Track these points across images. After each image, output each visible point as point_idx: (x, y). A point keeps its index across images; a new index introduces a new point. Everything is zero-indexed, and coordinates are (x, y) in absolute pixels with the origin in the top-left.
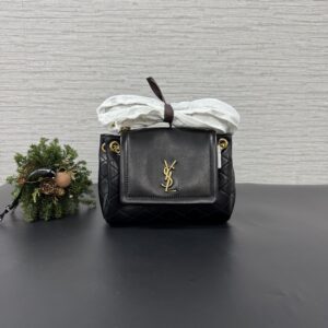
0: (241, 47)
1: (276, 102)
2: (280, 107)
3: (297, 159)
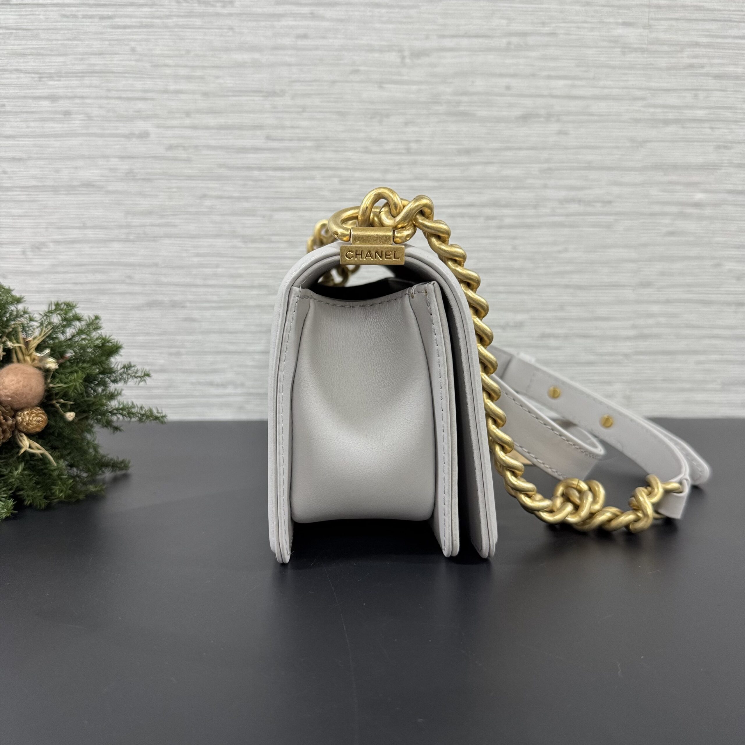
0: (465, 42)
1: (563, 194)
2: (574, 208)
3: (625, 347)
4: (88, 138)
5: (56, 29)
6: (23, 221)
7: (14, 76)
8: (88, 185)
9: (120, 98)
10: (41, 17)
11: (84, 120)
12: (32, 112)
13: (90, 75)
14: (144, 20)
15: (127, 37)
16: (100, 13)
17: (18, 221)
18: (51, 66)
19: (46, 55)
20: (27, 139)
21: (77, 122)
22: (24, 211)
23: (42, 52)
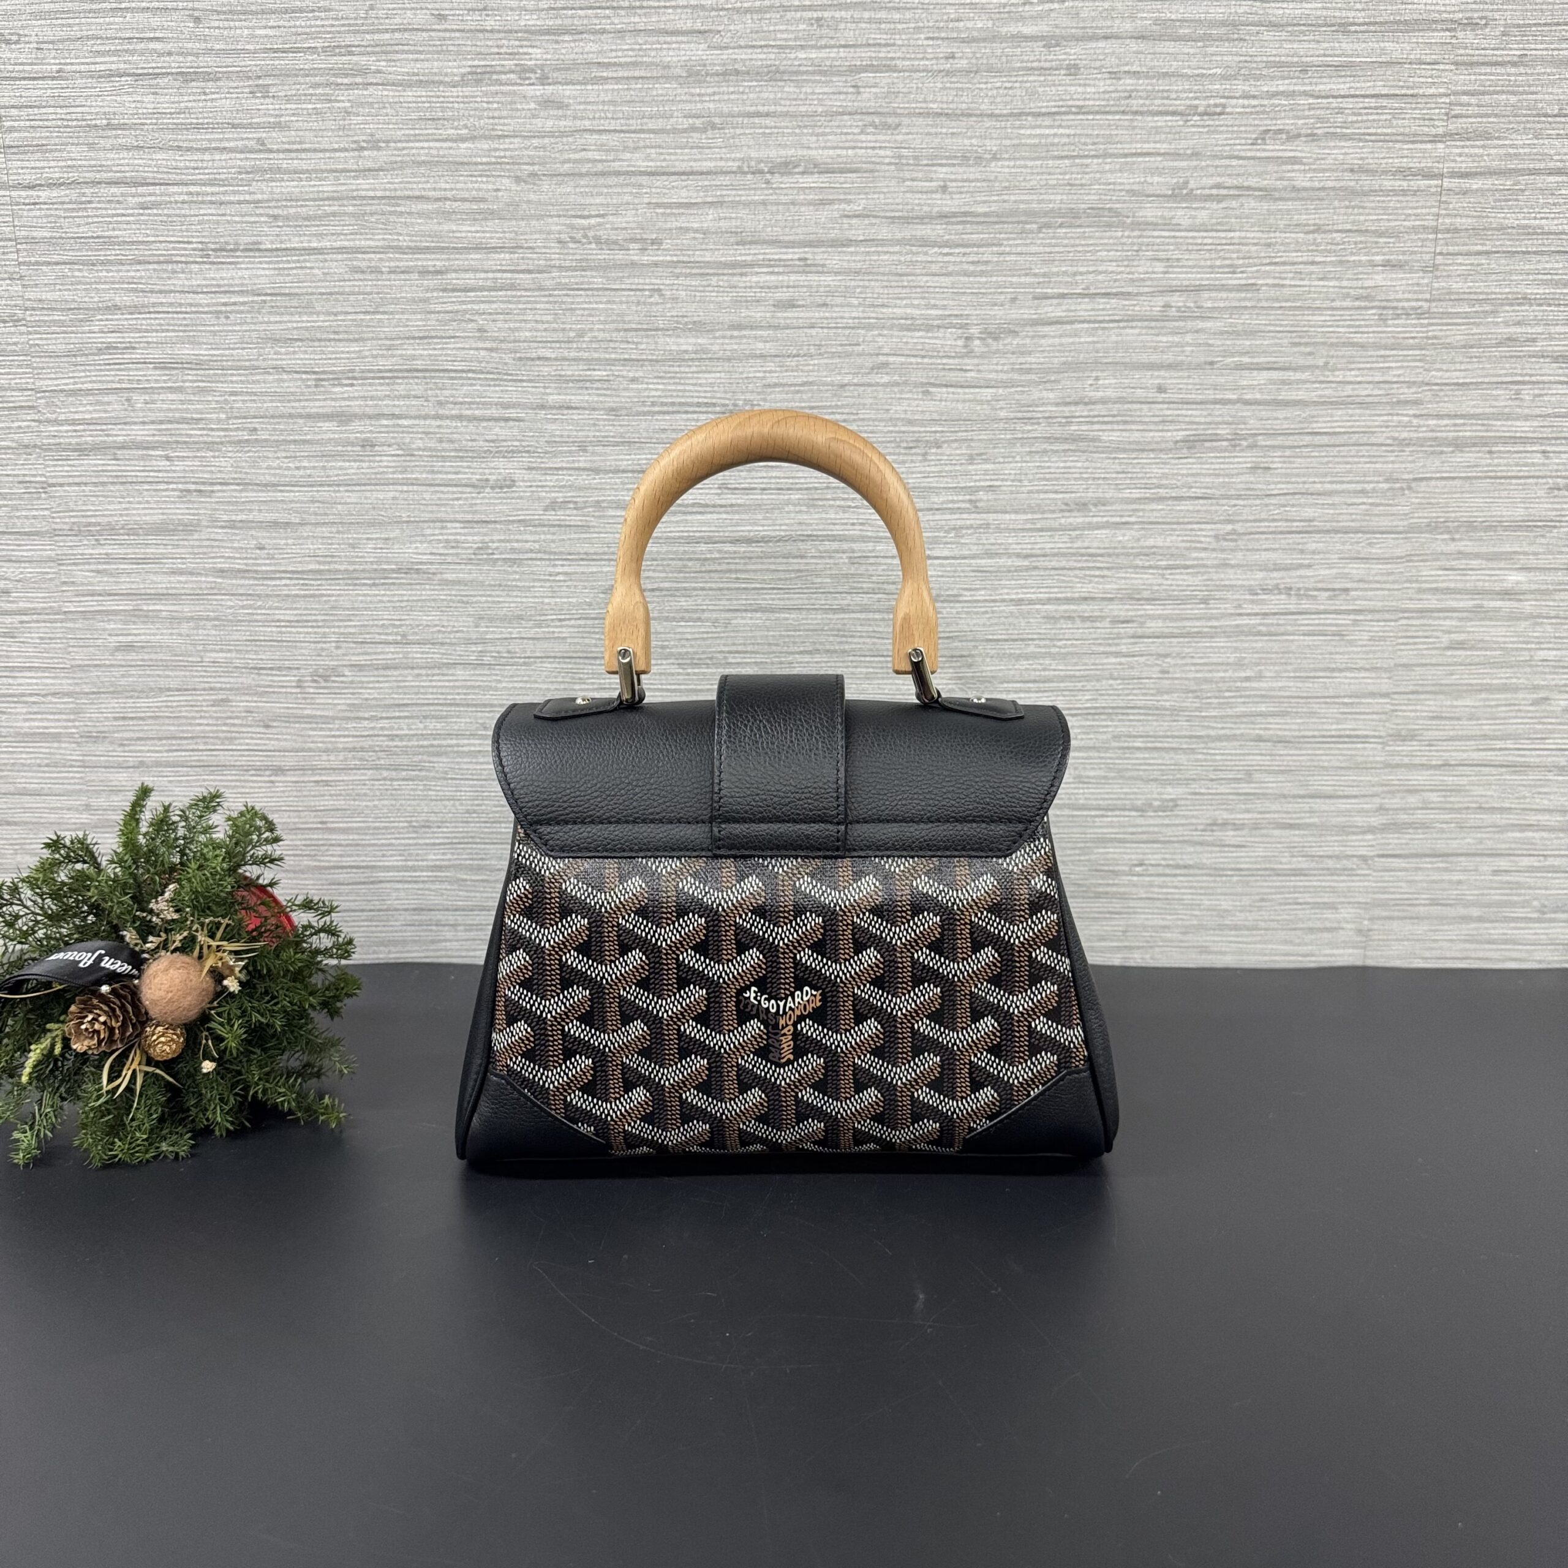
1: (1258, 577)
4: (405, 488)
5: (342, 294)
6: (293, 630)
7: (271, 378)
8: (409, 570)
9: (460, 417)
10: (316, 271)
11: (398, 455)
12: (305, 442)
13: (406, 374)
14: (499, 275)
15: (469, 306)
16: (420, 263)
17: (284, 629)
18: (336, 358)
19: (325, 340)
20: (296, 489)
21: (385, 458)
22: (295, 612)
23: (318, 335)
